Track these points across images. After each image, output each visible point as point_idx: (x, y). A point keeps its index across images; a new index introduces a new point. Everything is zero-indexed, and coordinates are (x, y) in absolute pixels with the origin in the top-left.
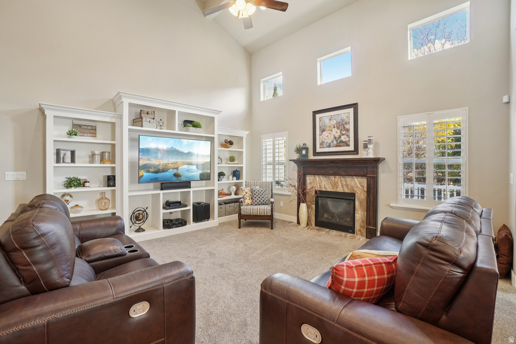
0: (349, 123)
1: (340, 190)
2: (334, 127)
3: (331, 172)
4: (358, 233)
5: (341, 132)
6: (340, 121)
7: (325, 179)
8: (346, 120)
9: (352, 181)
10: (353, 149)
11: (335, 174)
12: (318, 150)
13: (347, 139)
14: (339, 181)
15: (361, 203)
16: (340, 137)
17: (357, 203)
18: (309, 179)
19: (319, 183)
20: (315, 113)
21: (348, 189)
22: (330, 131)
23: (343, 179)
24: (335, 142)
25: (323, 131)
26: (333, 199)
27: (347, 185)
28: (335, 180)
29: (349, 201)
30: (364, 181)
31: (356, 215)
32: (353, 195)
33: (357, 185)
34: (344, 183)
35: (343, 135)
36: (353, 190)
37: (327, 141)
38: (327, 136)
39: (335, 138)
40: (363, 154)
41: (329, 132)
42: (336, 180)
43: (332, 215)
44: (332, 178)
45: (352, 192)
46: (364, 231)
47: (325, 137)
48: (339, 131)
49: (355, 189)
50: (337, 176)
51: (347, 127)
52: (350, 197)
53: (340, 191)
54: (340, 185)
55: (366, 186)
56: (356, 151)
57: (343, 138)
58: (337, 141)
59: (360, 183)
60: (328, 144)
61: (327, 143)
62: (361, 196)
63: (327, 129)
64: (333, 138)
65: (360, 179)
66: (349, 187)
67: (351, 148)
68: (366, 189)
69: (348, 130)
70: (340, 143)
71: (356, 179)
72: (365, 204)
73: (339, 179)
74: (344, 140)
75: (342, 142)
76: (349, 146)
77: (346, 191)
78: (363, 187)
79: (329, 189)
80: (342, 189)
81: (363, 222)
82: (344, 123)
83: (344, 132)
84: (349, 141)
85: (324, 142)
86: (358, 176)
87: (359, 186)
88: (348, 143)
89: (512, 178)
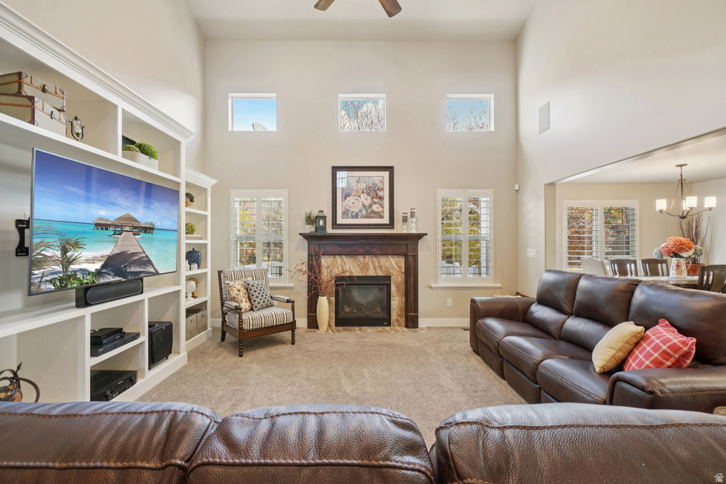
0: (383, 189)
1: (371, 273)
2: (363, 192)
3: (361, 250)
4: (396, 324)
5: (372, 199)
6: (371, 185)
7: (350, 260)
8: (380, 185)
9: (387, 261)
10: (388, 222)
11: (364, 254)
12: (340, 221)
13: (381, 209)
14: (370, 261)
15: (398, 287)
16: (371, 206)
17: (393, 288)
18: (325, 261)
19: (342, 266)
20: (335, 169)
21: (382, 271)
22: (357, 197)
23: (375, 259)
24: (364, 212)
25: (346, 196)
26: (361, 286)
27: (381, 267)
28: (364, 261)
29: (381, 286)
30: (402, 260)
31: (392, 302)
32: (388, 278)
33: (392, 265)
34: (377, 264)
35: (375, 203)
36: (389, 272)
37: (352, 210)
38: (353, 203)
39: (364, 206)
40: (400, 229)
41: (355, 197)
42: (366, 260)
43: (359, 307)
44: (361, 258)
45: (387, 274)
46: (402, 320)
47: (351, 205)
48: (369, 199)
49: (391, 271)
50: (367, 256)
51: (380, 194)
52: (383, 282)
53: (372, 275)
54: (371, 266)
55: (403, 266)
56: (391, 224)
57: (375, 207)
58: (367, 211)
59: (396, 264)
60: (354, 214)
61: (352, 212)
62: (397, 279)
63: (354, 193)
64: (361, 206)
65: (396, 258)
66: (383, 268)
67: (386, 220)
68: (403, 270)
69: (381, 198)
70: (371, 213)
71: (391, 259)
72: (403, 287)
73: (370, 259)
74: (376, 210)
75: (374, 212)
76: (383, 218)
77: (380, 273)
78: (400, 267)
79: (356, 272)
80: (373, 271)
81: (400, 309)
82: (376, 188)
83: (376, 200)
84: (383, 212)
85: (348, 210)
86: (394, 255)
87: (395, 266)
88: (382, 214)
89: (531, 253)
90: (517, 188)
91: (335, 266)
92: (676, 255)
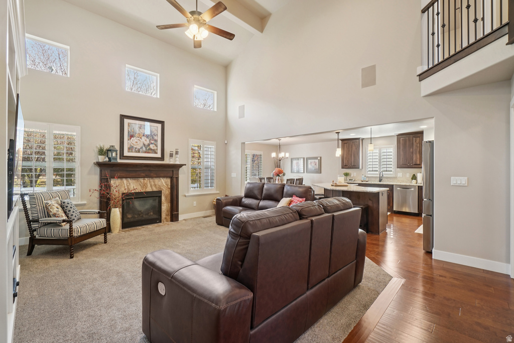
0: (157, 135)
1: (149, 189)
2: (144, 136)
3: (143, 174)
4: (165, 220)
5: (150, 141)
7: (134, 181)
8: (155, 132)
9: (159, 181)
10: (160, 156)
11: (144, 177)
12: (126, 153)
13: (155, 148)
14: (148, 182)
15: (166, 197)
16: (149, 145)
17: (163, 198)
18: (113, 182)
19: (128, 186)
20: (123, 117)
21: (156, 188)
22: (139, 138)
23: (151, 180)
24: (144, 149)
25: (131, 136)
26: (142, 199)
27: (155, 185)
28: (144, 182)
29: (155, 198)
30: (169, 180)
31: (162, 207)
32: (160, 192)
33: (163, 184)
34: (153, 183)
35: (152, 144)
36: (160, 188)
37: (136, 147)
38: (136, 142)
39: (144, 145)
40: (167, 161)
41: (138, 138)
42: (145, 181)
43: (139, 213)
44: (142, 180)
45: (159, 190)
46: (169, 218)
47: (134, 143)
48: (148, 140)
49: (162, 187)
50: (146, 179)
51: (156, 138)
52: (157, 195)
53: (149, 191)
54: (149, 185)
55: (169, 184)
56: (162, 158)
57: (152, 146)
58: (146, 148)
59: (165, 183)
60: (137, 150)
61: (136, 148)
62: (166, 192)
63: (137, 135)
64: (142, 145)
65: (165, 179)
66: (157, 186)
67: (159, 155)
68: (169, 187)
69: (156, 141)
70: (149, 149)
71: (162, 180)
72: (169, 198)
73: (148, 180)
74: (153, 148)
75: (151, 149)
76: (157, 153)
77: (155, 189)
78: (167, 185)
79: (139, 189)
80: (150, 188)
81: (168, 211)
82: (153, 134)
83: (153, 142)
84: (157, 149)
85: (133, 147)
86: (164, 177)
87: (165, 184)
88: (156, 151)
89: (234, 175)
90: (226, 142)
91: (121, 186)
92: (278, 175)
